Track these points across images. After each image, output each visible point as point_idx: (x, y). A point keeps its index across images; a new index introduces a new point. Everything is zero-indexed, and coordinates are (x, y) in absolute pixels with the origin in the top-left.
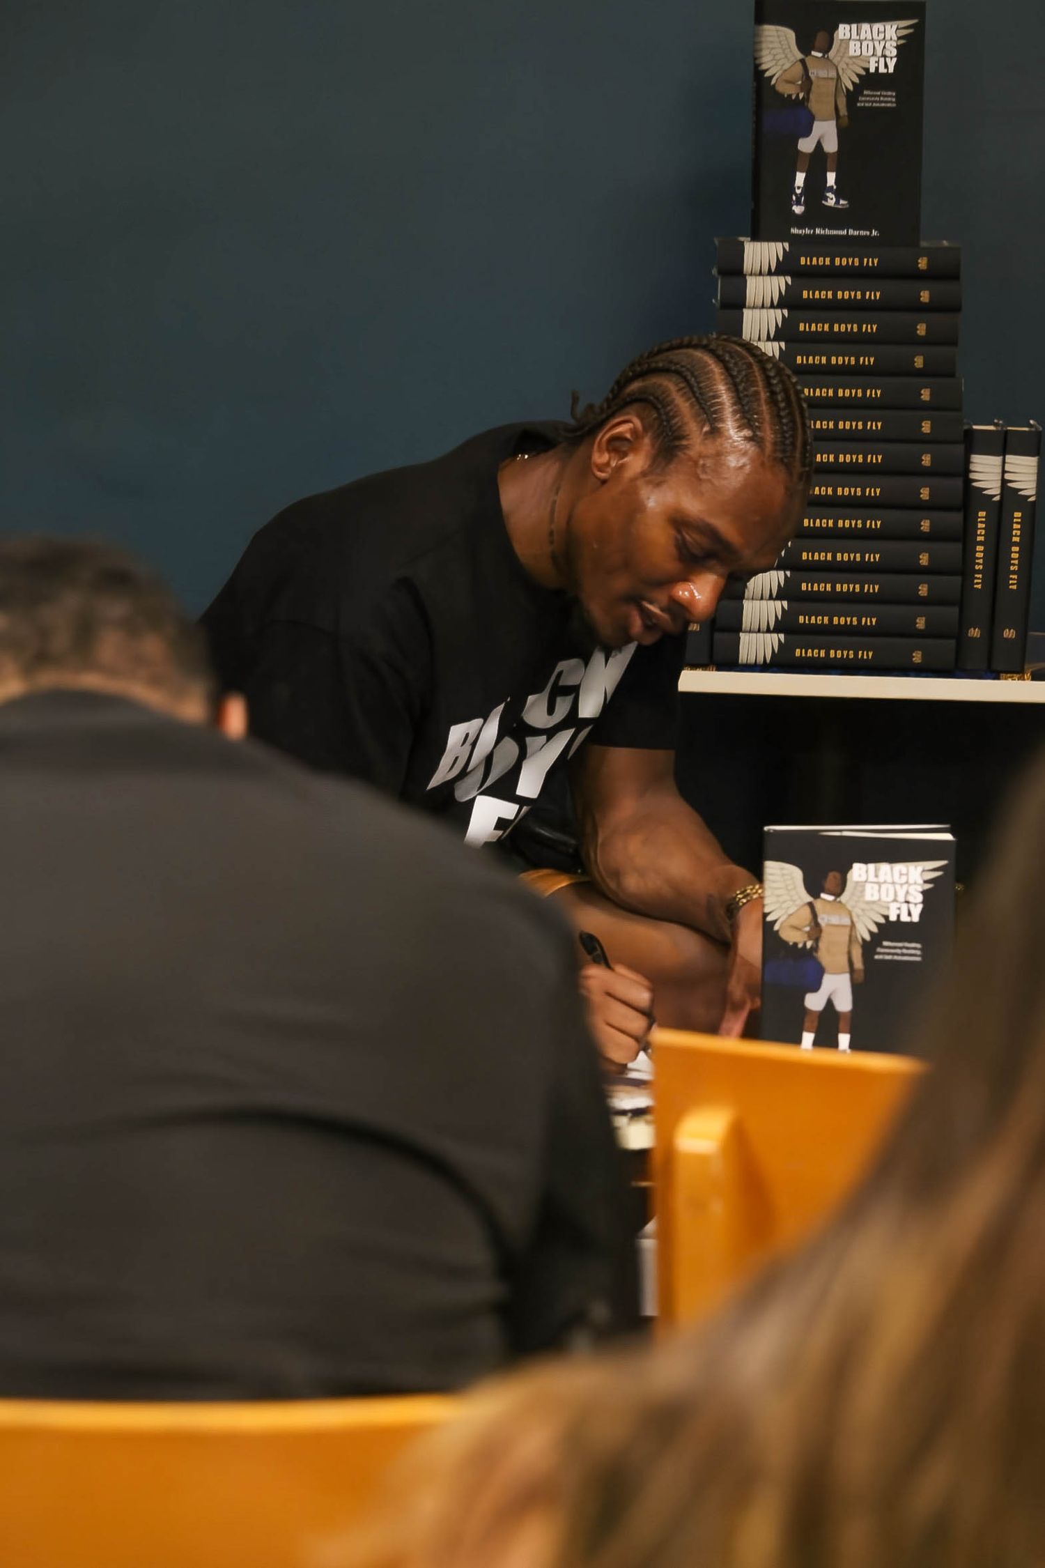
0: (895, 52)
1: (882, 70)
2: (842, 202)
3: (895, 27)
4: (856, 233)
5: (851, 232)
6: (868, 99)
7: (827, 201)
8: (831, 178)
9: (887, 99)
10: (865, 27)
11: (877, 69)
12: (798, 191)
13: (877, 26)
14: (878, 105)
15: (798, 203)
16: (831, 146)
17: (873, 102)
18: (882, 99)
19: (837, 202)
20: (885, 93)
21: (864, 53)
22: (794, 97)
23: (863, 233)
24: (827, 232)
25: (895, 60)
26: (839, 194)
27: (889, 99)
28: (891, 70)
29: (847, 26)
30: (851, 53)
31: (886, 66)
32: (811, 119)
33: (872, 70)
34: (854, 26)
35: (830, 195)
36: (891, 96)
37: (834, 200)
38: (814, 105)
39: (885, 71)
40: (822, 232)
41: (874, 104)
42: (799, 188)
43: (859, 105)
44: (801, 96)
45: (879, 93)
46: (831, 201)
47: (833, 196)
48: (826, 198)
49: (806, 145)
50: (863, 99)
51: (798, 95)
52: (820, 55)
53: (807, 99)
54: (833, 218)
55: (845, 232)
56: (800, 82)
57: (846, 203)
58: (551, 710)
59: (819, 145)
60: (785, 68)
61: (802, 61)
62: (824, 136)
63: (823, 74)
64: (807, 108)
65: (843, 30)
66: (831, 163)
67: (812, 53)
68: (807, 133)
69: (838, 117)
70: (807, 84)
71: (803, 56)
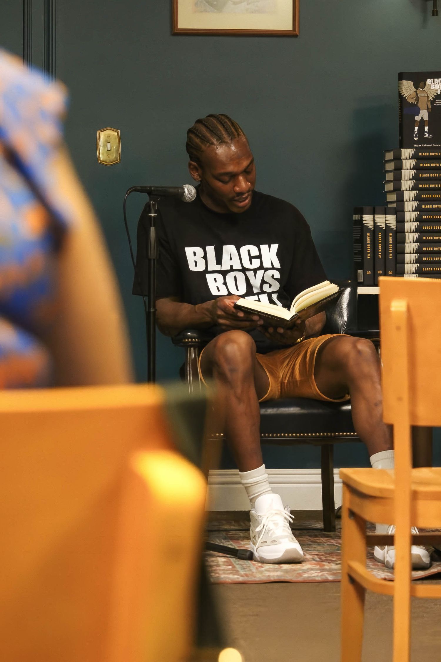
2: (430, 136)
4: (435, 146)
5: (434, 145)
6: (437, 103)
7: (425, 136)
8: (426, 128)
10: (435, 79)
15: (416, 137)
16: (426, 118)
22: (413, 103)
23: (437, 145)
24: (426, 146)
26: (429, 134)
32: (419, 110)
35: (426, 134)
37: (428, 135)
38: (420, 105)
41: (440, 104)
42: (416, 132)
44: (416, 103)
46: (427, 135)
47: (427, 134)
48: (425, 135)
49: (418, 118)
51: (415, 102)
52: (421, 89)
53: (418, 103)
54: (428, 141)
55: (432, 145)
56: (415, 98)
57: (431, 136)
58: (251, 263)
59: (422, 118)
60: (410, 94)
61: (416, 91)
62: (424, 114)
63: (423, 95)
64: (418, 106)
65: (429, 81)
66: (426, 123)
67: (419, 89)
68: (418, 114)
69: (428, 109)
70: (417, 99)
71: (416, 90)
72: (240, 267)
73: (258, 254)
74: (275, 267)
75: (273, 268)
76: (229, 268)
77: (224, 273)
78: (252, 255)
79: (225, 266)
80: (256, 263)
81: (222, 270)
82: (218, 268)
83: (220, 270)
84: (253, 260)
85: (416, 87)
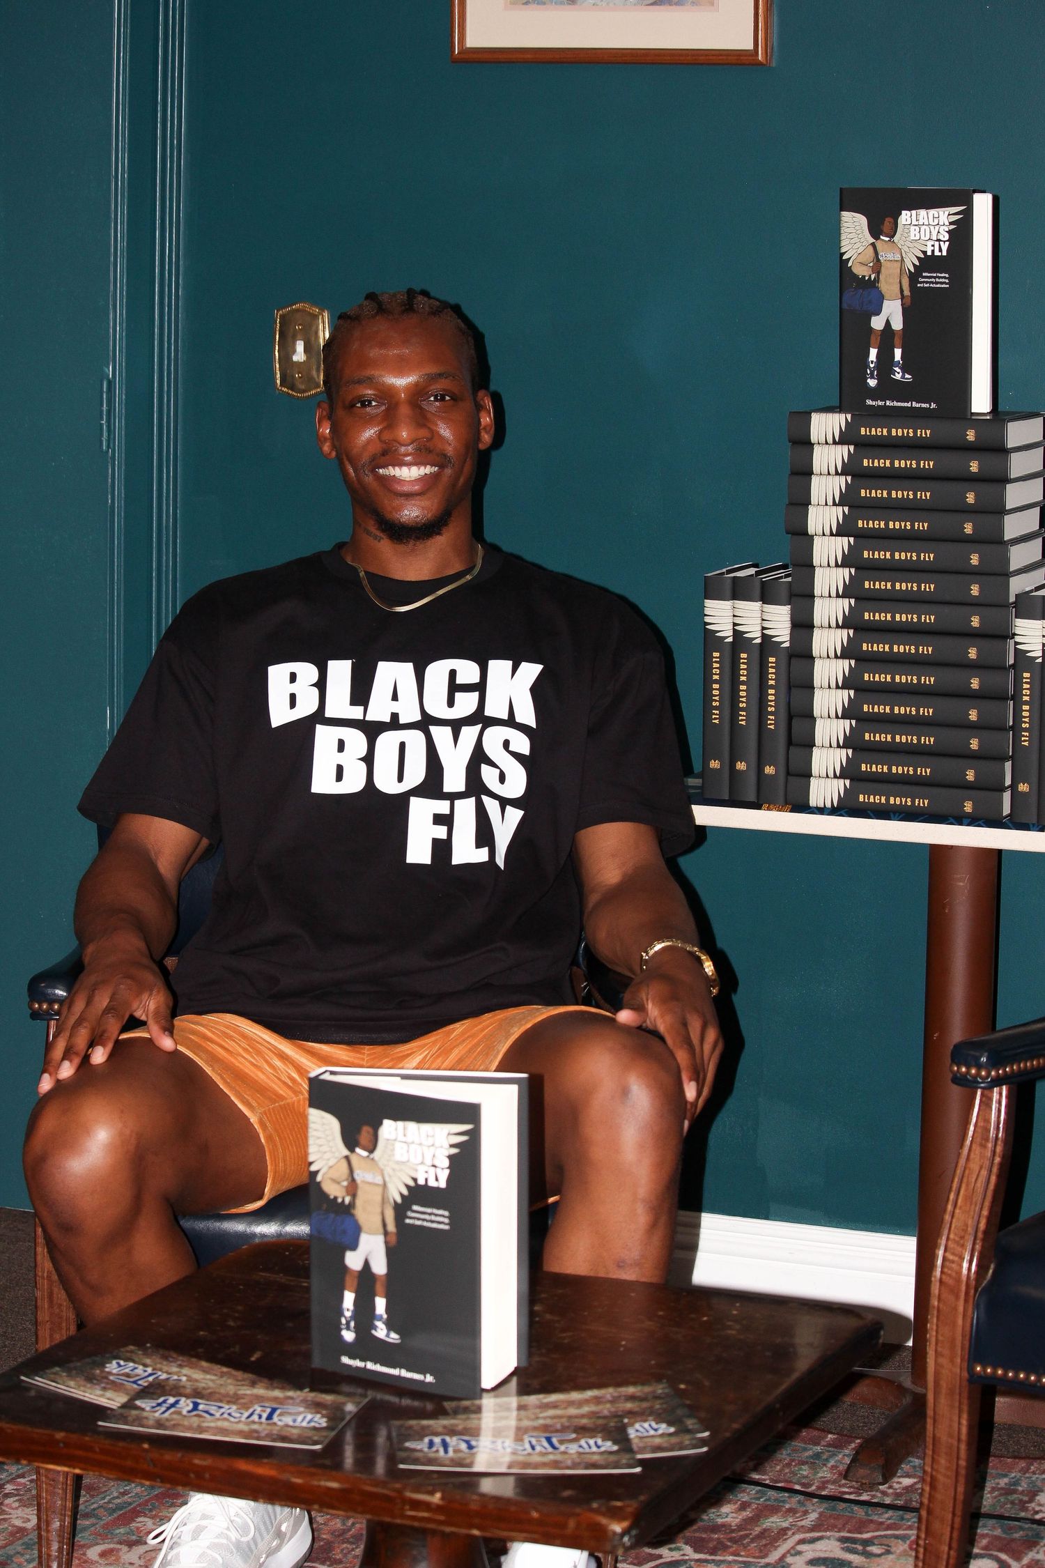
0: (947, 237)
1: (937, 253)
2: (907, 376)
3: (947, 213)
4: (918, 405)
5: (914, 404)
6: (926, 280)
7: (895, 375)
8: (898, 353)
9: (941, 280)
10: (923, 212)
11: (933, 251)
12: (872, 366)
13: (933, 212)
14: (935, 285)
15: (872, 377)
16: (897, 325)
17: (930, 283)
18: (937, 280)
19: (903, 377)
20: (940, 275)
21: (923, 237)
22: (867, 278)
23: (924, 405)
24: (896, 404)
25: (947, 243)
26: (904, 370)
27: (943, 280)
28: (944, 253)
29: (908, 212)
30: (912, 237)
31: (940, 250)
32: (881, 298)
33: (929, 253)
34: (914, 212)
35: (897, 369)
36: (945, 278)
37: (901, 374)
38: (883, 286)
39: (940, 254)
40: (892, 404)
41: (931, 285)
42: (872, 362)
43: (919, 285)
44: (873, 277)
45: (935, 275)
46: (898, 375)
47: (900, 370)
48: (894, 372)
49: (877, 323)
50: (923, 280)
51: (870, 276)
52: (887, 239)
53: (877, 280)
54: (900, 391)
55: (909, 405)
56: (871, 264)
57: (910, 377)
58: (451, 703)
59: (888, 323)
60: (859, 251)
61: (873, 245)
62: (891, 314)
63: (890, 257)
64: (878, 288)
65: (905, 217)
66: (897, 340)
67: (881, 237)
68: (878, 312)
69: (903, 297)
70: (877, 266)
71: (873, 240)
72: (418, 717)
73: (475, 679)
74: (519, 719)
75: (511, 722)
76: (387, 719)
77: (372, 730)
78: (459, 681)
79: (379, 710)
80: (466, 704)
81: (366, 719)
82: (356, 713)
83: (361, 717)
84: (458, 696)
85: (875, 231)
